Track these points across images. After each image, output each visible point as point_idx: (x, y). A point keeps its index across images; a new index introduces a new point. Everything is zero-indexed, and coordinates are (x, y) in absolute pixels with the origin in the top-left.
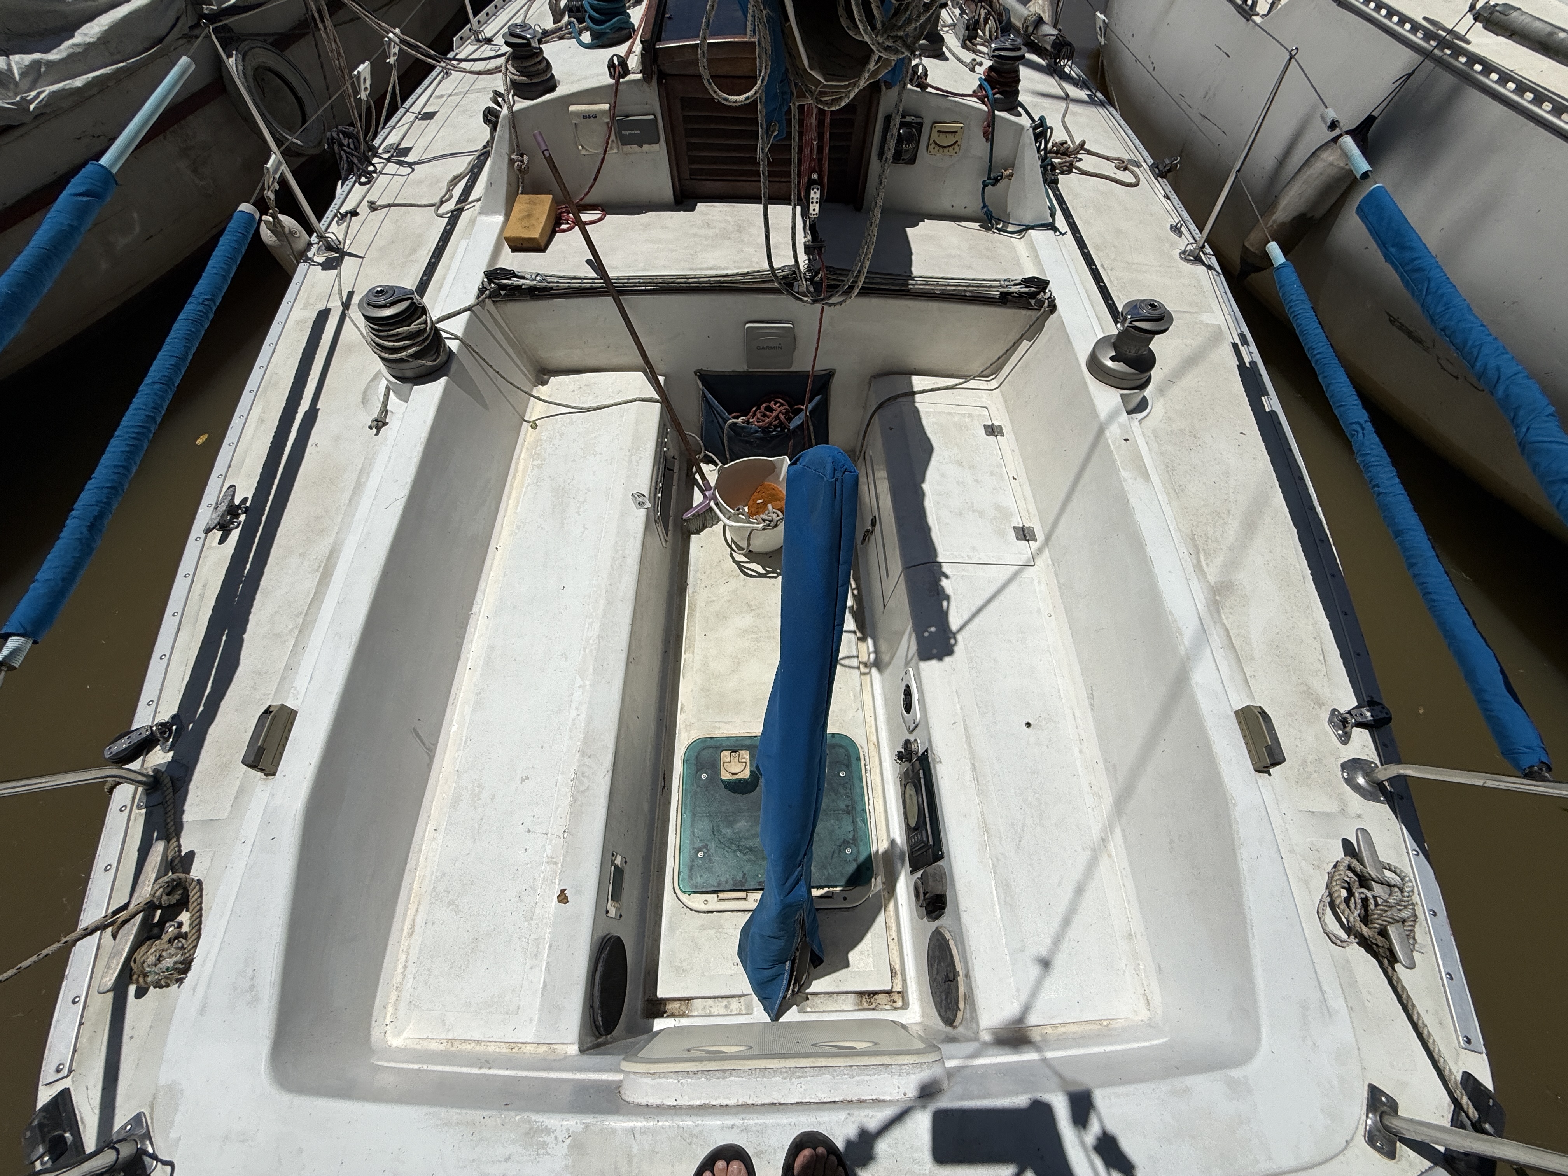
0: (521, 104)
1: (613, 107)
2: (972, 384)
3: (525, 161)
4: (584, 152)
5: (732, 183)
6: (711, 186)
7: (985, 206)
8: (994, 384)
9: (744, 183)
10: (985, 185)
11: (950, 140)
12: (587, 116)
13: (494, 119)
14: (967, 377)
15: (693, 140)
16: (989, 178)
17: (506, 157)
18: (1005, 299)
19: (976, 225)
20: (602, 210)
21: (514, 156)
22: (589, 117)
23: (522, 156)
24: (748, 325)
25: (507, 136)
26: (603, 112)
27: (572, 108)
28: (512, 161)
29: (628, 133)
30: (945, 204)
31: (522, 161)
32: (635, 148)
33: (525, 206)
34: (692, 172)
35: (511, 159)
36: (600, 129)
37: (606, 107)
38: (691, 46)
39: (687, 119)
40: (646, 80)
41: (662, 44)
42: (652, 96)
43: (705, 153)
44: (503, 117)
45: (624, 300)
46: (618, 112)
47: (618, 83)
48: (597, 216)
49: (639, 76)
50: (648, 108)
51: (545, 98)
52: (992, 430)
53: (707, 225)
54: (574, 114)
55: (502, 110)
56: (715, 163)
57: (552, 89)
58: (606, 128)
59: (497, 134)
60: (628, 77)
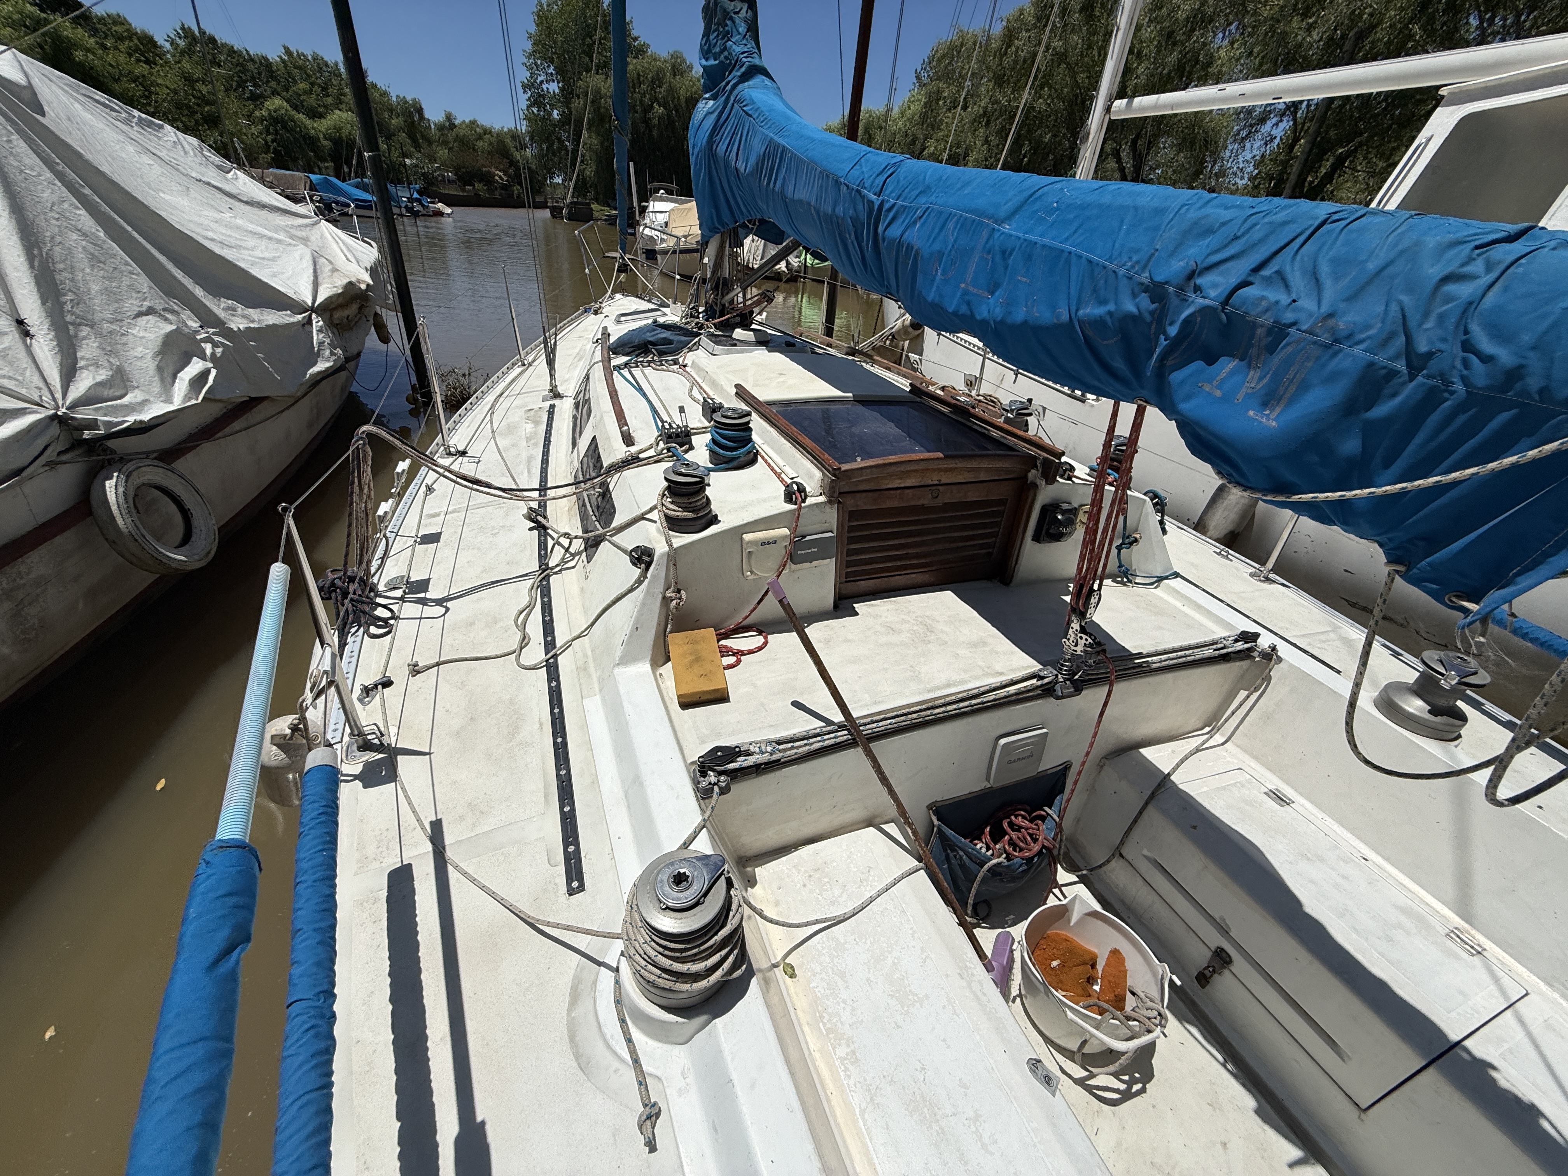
0: (681, 540)
1: (794, 531)
3: (684, 597)
4: (752, 577)
5: (886, 579)
6: (865, 585)
7: (1120, 566)
9: (897, 577)
12: (765, 543)
13: (647, 559)
15: (853, 547)
17: (660, 596)
20: (760, 633)
21: (669, 594)
22: (769, 543)
23: (679, 591)
25: (663, 574)
26: (784, 537)
27: (747, 537)
28: (666, 600)
29: (803, 552)
31: (680, 598)
32: (807, 565)
33: (686, 647)
34: (848, 575)
35: (664, 597)
36: (779, 552)
37: (785, 531)
38: (871, 467)
39: (851, 529)
40: (830, 502)
41: (845, 467)
42: (831, 516)
43: (863, 557)
44: (662, 555)
45: (874, 746)
46: (797, 533)
47: (800, 507)
48: (759, 640)
49: (822, 499)
50: (826, 526)
51: (713, 530)
52: (1280, 799)
53: (891, 629)
54: (750, 543)
55: (660, 548)
56: (871, 564)
57: (714, 520)
58: (783, 552)
59: (649, 575)
60: (810, 501)
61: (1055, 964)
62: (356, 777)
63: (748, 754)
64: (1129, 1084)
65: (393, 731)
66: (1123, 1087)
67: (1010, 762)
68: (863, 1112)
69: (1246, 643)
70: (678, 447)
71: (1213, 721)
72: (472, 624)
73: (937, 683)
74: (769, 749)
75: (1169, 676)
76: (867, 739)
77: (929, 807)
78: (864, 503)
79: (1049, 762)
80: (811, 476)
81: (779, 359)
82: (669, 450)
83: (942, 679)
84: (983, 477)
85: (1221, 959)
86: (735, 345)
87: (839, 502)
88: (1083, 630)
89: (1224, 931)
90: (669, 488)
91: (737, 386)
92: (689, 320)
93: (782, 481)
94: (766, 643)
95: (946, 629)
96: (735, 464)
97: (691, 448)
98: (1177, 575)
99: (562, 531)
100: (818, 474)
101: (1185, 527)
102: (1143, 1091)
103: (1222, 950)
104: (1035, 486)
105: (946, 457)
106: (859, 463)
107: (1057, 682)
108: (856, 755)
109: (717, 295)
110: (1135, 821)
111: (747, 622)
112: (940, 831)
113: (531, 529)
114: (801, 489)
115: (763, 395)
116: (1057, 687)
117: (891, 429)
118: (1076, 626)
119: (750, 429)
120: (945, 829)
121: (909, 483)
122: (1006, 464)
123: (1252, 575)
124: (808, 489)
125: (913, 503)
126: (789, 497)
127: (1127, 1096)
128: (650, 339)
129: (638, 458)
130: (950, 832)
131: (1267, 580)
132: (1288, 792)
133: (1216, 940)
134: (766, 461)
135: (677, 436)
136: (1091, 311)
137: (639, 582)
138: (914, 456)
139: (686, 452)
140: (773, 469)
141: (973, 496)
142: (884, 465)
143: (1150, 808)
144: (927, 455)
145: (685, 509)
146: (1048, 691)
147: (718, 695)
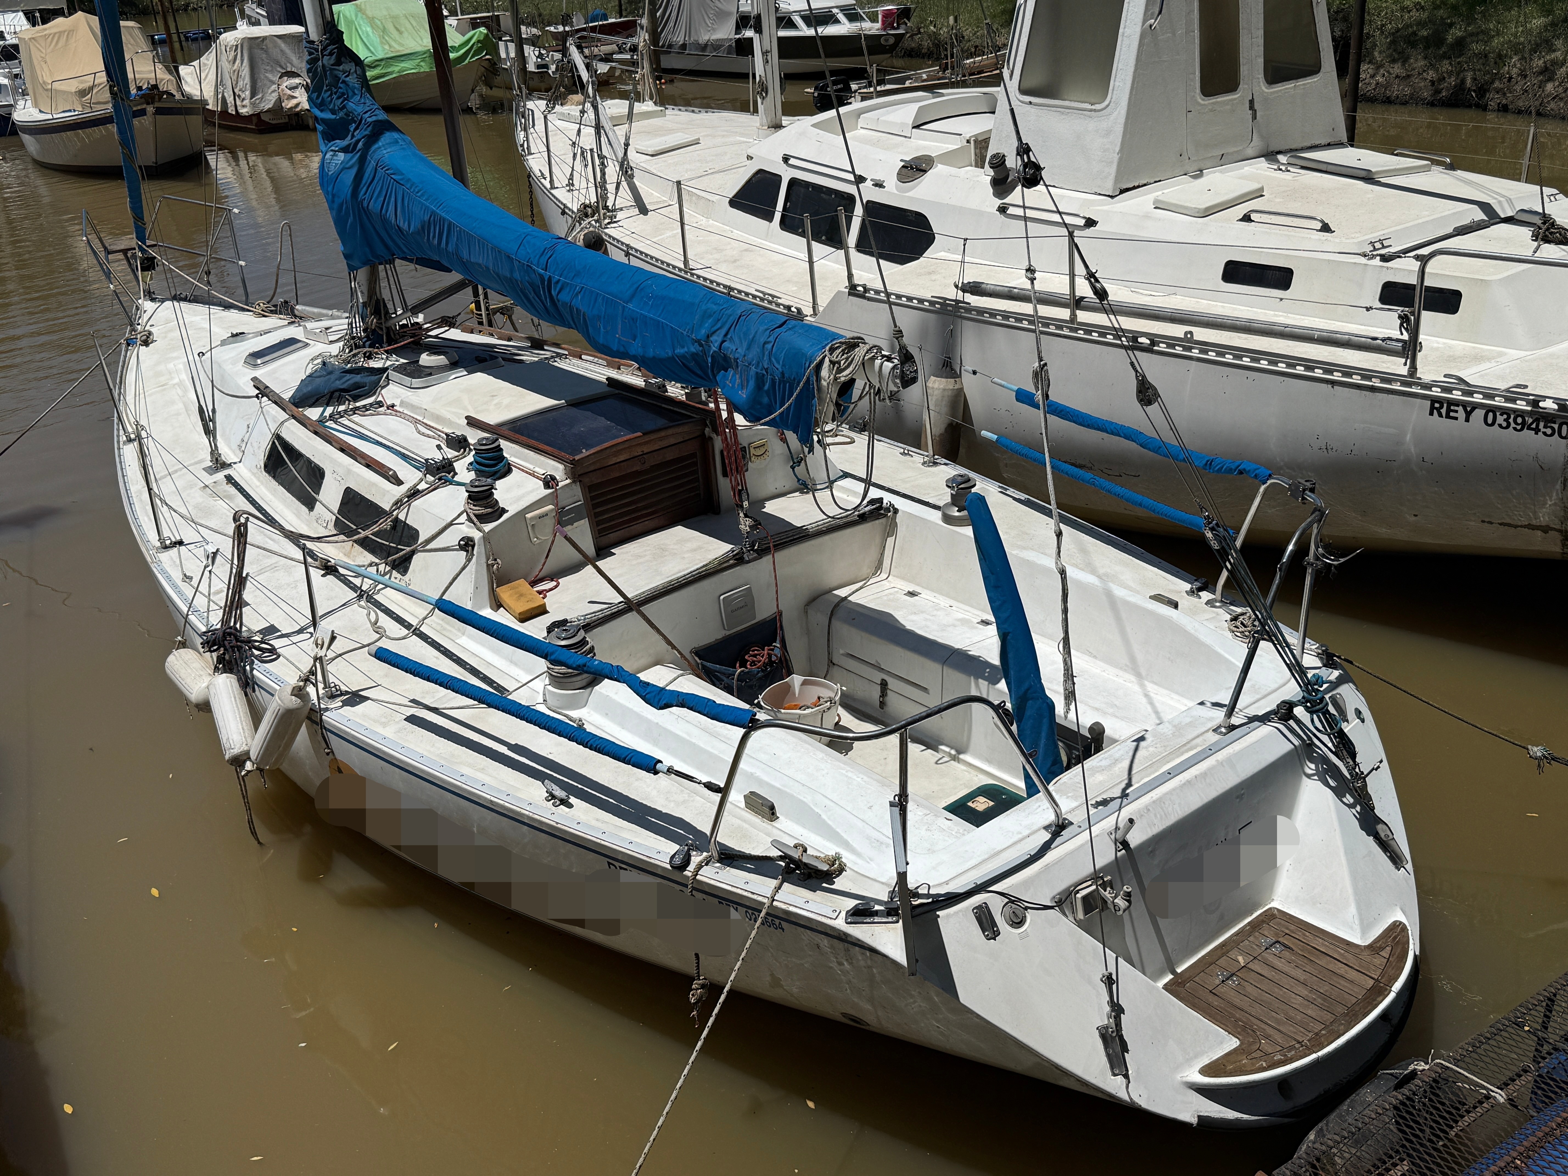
0: (488, 527)
1: (556, 505)
2: (872, 581)
3: (500, 562)
4: (538, 542)
5: (627, 529)
6: (613, 536)
7: (799, 480)
8: (884, 576)
9: (635, 526)
10: (793, 468)
11: (762, 450)
12: (541, 517)
13: (471, 545)
14: (867, 579)
16: (794, 463)
17: (484, 566)
18: (863, 518)
19: (797, 494)
20: (553, 580)
21: (490, 562)
22: (543, 517)
23: (495, 560)
24: (722, 597)
25: (483, 551)
26: (552, 510)
27: (528, 516)
28: (489, 567)
29: (566, 518)
30: (771, 489)
31: (498, 563)
32: (571, 526)
33: (511, 592)
34: (600, 531)
35: (488, 565)
36: (550, 522)
37: (551, 507)
38: (594, 454)
39: (592, 498)
40: (574, 482)
41: (577, 458)
42: (577, 490)
43: (606, 516)
44: (480, 539)
45: (643, 610)
46: (559, 506)
47: (556, 490)
48: (554, 583)
49: (568, 481)
50: (576, 498)
51: (505, 517)
52: (912, 594)
53: (638, 556)
54: (532, 518)
55: (477, 535)
56: (615, 519)
57: (504, 511)
58: (553, 520)
59: (475, 552)
60: (561, 484)
62: (342, 707)
67: (734, 612)
69: (874, 505)
70: (445, 474)
71: (880, 564)
74: (582, 618)
75: (826, 538)
76: (637, 606)
77: (691, 652)
78: (595, 479)
79: (764, 611)
80: (557, 469)
82: (440, 479)
83: (676, 570)
84: (672, 441)
85: (884, 685)
86: (430, 374)
87: (580, 481)
88: (746, 516)
89: (881, 670)
90: (470, 497)
91: (467, 418)
93: (538, 478)
94: (558, 584)
95: (676, 547)
96: (498, 475)
97: (456, 474)
100: (561, 467)
101: (883, 439)
103: (883, 680)
104: (711, 439)
105: (644, 434)
106: (585, 453)
107: (743, 553)
108: (633, 616)
110: (829, 633)
111: (541, 575)
112: (704, 666)
113: (324, 576)
114: (553, 478)
115: (491, 419)
116: (745, 556)
117: (602, 422)
118: (742, 515)
119: (501, 450)
120: (705, 663)
121: (622, 458)
122: (685, 428)
123: (924, 463)
124: (558, 478)
125: (629, 471)
126: (547, 485)
129: (418, 491)
130: (708, 664)
132: (917, 589)
133: (878, 677)
134: (519, 469)
135: (444, 467)
137: (469, 560)
138: (620, 440)
139: (453, 477)
140: (527, 472)
141: (670, 456)
142: (602, 450)
143: (833, 621)
144: (628, 437)
145: (486, 507)
146: (739, 559)
147: (541, 610)
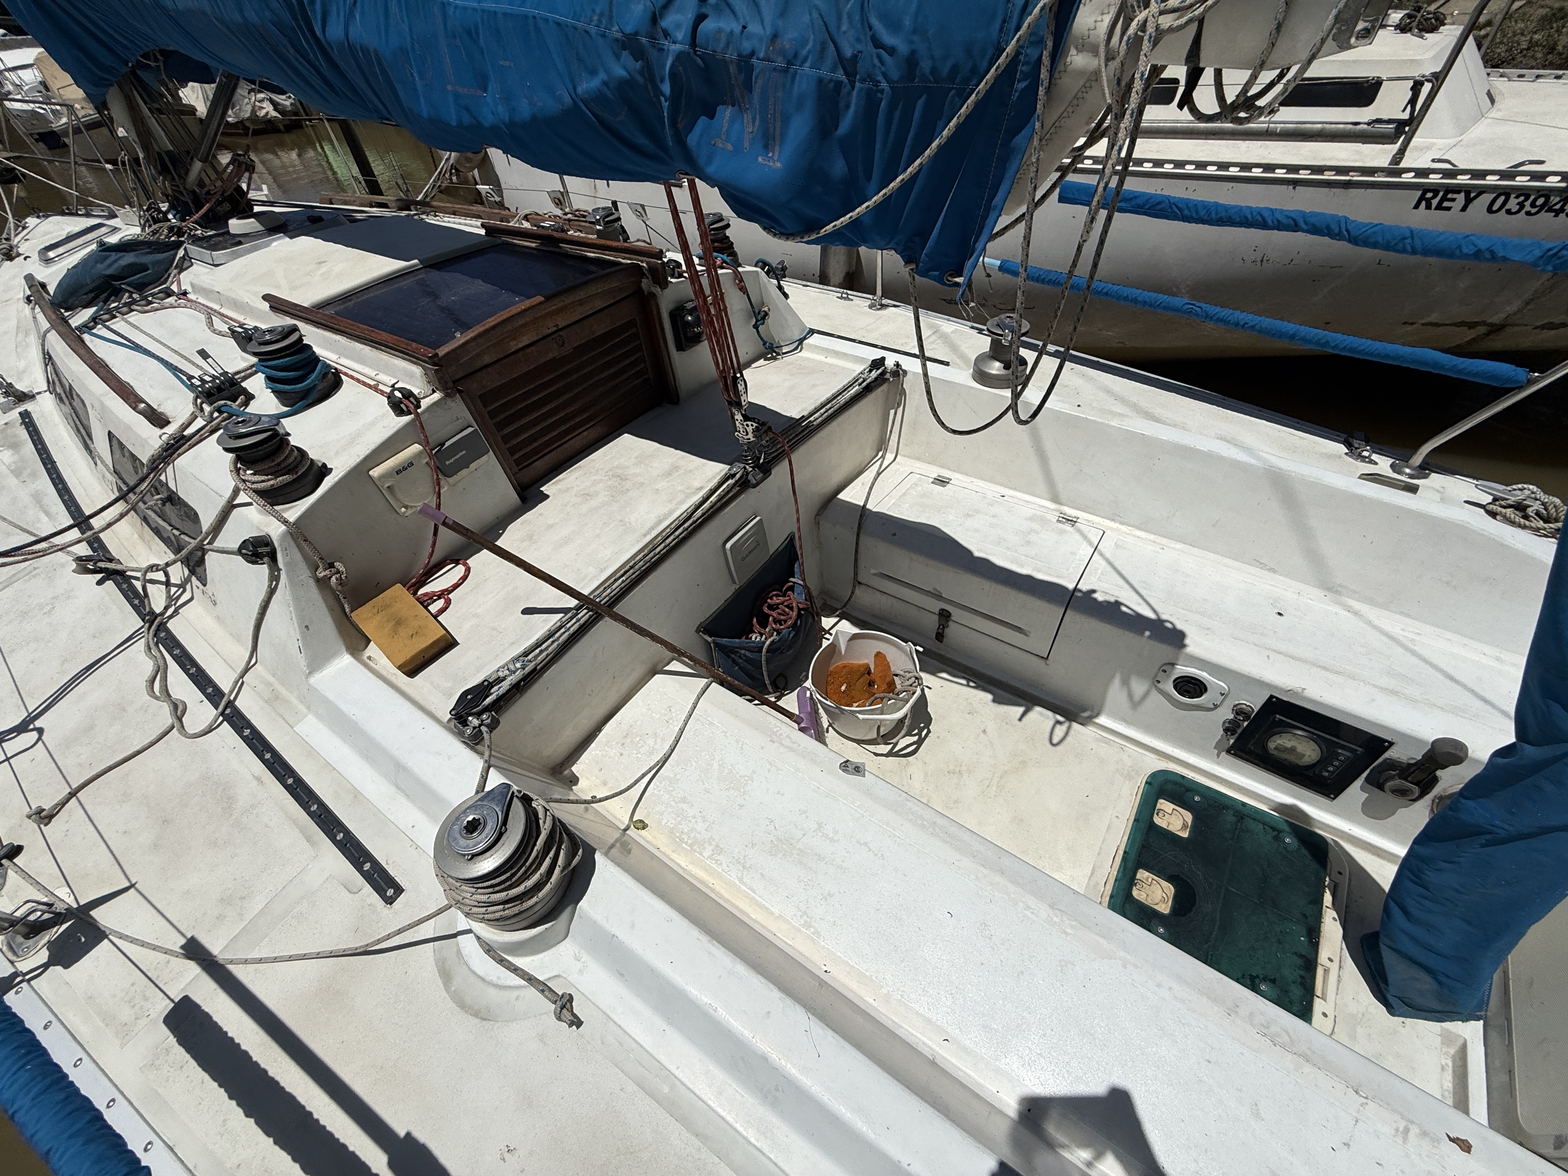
0: (294, 511)
1: (425, 443)
3: (342, 569)
4: (410, 512)
5: (559, 449)
6: (541, 465)
7: (764, 343)
8: (890, 457)
9: (570, 442)
10: (756, 327)
12: (400, 470)
13: (268, 549)
15: (506, 431)
16: (757, 320)
17: (312, 582)
18: (874, 387)
19: (762, 362)
20: (457, 562)
21: (321, 574)
22: (405, 469)
23: (331, 565)
24: (728, 545)
25: (298, 556)
26: (419, 455)
27: (375, 473)
28: (322, 583)
29: (452, 460)
31: (338, 572)
32: (464, 472)
33: (379, 617)
34: (518, 462)
35: (318, 581)
36: (423, 476)
37: (416, 448)
38: (473, 339)
39: (492, 414)
40: (447, 395)
41: (442, 351)
42: (460, 410)
43: (523, 437)
44: (283, 537)
45: (618, 609)
46: (432, 445)
47: (417, 415)
48: (460, 570)
49: (437, 396)
50: (460, 423)
51: (328, 483)
52: (941, 481)
53: (587, 496)
54: (383, 477)
55: (275, 530)
56: (535, 440)
57: (324, 471)
58: (429, 469)
59: (281, 564)
60: (425, 403)
61: (843, 688)
62: (46, 966)
63: (499, 680)
64: (919, 734)
65: (63, 893)
66: (916, 738)
67: (743, 559)
68: (741, 880)
69: (878, 369)
70: (229, 403)
71: (882, 445)
72: (91, 728)
73: (649, 525)
74: (518, 665)
75: (834, 425)
76: (608, 606)
77: (698, 631)
78: (491, 380)
79: (775, 542)
80: (411, 376)
81: (306, 244)
82: (220, 412)
83: (652, 518)
84: (599, 304)
85: (944, 616)
86: (240, 243)
87: (460, 392)
88: (746, 418)
89: (939, 597)
90: (238, 459)
91: (267, 298)
92: (154, 227)
93: (382, 393)
94: (468, 570)
95: (638, 471)
96: (314, 396)
97: (250, 397)
98: (812, 332)
99: (144, 565)
100: (416, 370)
101: (809, 284)
102: (929, 732)
103: (943, 610)
104: (653, 295)
105: (549, 298)
106: (460, 338)
107: (748, 473)
109: (173, 179)
110: (856, 552)
111: (435, 559)
112: (717, 645)
113: (100, 583)
114: (408, 394)
115: (306, 298)
116: (750, 477)
117: (479, 287)
118: (738, 417)
119: (309, 347)
120: (719, 640)
121: (525, 340)
122: (614, 284)
123: (871, 307)
124: (416, 391)
125: (542, 360)
126: (397, 407)
127: (920, 743)
128: (109, 272)
129: (184, 436)
130: (724, 641)
131: (884, 307)
132: (946, 473)
133: (936, 606)
134: (352, 377)
135: (219, 389)
136: (588, 85)
137: (274, 578)
138: (514, 310)
139: (246, 404)
140: (365, 384)
141: (599, 328)
142: (486, 332)
143: (862, 536)
144: (528, 303)
145: (276, 474)
146: (744, 485)
147: (442, 644)
